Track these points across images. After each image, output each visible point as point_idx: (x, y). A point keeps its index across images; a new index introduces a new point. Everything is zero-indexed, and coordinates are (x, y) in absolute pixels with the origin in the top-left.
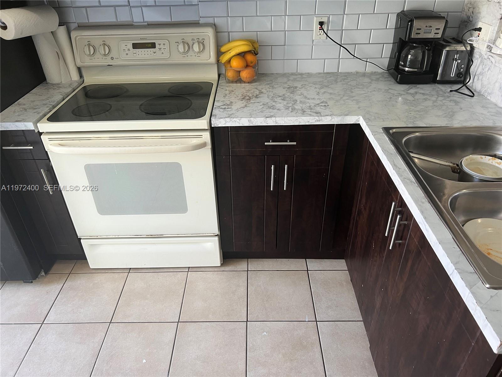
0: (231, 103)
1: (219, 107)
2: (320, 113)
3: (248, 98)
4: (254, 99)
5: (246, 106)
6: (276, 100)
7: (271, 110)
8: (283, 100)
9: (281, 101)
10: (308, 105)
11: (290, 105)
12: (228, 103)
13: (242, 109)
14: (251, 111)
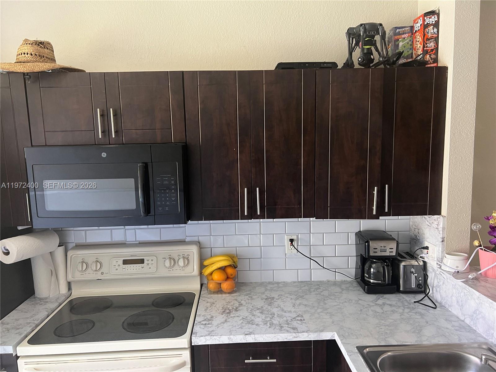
0: (212, 317)
1: (200, 322)
2: (297, 328)
3: (228, 311)
4: (234, 312)
5: (226, 321)
6: (255, 313)
7: (250, 325)
8: (261, 313)
9: (259, 314)
10: (285, 319)
11: (268, 319)
12: (209, 317)
13: (222, 324)
14: (230, 327)
